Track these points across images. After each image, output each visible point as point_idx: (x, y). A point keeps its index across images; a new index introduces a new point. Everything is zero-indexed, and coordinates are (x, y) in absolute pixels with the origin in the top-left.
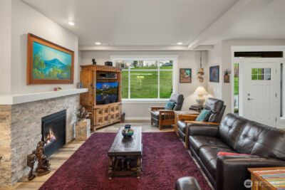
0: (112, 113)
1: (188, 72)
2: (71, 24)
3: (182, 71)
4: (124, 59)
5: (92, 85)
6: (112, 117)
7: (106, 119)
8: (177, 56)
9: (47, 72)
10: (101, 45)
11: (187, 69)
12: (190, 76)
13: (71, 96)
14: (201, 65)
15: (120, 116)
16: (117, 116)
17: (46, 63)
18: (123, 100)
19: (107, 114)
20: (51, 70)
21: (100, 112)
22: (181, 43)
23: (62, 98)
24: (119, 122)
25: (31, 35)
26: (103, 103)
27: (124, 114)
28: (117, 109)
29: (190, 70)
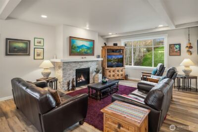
0: (118, 73)
1: (177, 46)
2: (88, 28)
3: (171, 46)
4: (128, 41)
5: (105, 56)
6: (118, 75)
7: (114, 76)
8: (167, 35)
9: (79, 51)
10: (112, 35)
11: (177, 44)
12: (180, 50)
13: (93, 61)
14: (189, 40)
15: (124, 76)
16: (122, 75)
17: (78, 47)
18: (126, 66)
19: (114, 73)
20: (81, 50)
21: (110, 72)
22: (161, 26)
23: (87, 62)
24: (123, 79)
25: (70, 37)
26: (112, 66)
27: (127, 75)
28: (122, 71)
29: (180, 45)
